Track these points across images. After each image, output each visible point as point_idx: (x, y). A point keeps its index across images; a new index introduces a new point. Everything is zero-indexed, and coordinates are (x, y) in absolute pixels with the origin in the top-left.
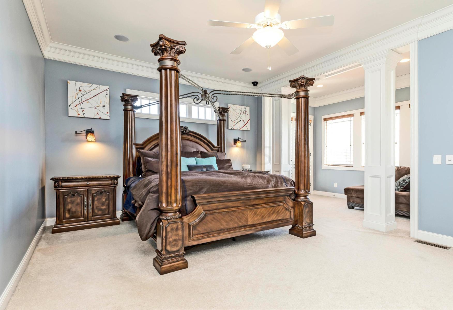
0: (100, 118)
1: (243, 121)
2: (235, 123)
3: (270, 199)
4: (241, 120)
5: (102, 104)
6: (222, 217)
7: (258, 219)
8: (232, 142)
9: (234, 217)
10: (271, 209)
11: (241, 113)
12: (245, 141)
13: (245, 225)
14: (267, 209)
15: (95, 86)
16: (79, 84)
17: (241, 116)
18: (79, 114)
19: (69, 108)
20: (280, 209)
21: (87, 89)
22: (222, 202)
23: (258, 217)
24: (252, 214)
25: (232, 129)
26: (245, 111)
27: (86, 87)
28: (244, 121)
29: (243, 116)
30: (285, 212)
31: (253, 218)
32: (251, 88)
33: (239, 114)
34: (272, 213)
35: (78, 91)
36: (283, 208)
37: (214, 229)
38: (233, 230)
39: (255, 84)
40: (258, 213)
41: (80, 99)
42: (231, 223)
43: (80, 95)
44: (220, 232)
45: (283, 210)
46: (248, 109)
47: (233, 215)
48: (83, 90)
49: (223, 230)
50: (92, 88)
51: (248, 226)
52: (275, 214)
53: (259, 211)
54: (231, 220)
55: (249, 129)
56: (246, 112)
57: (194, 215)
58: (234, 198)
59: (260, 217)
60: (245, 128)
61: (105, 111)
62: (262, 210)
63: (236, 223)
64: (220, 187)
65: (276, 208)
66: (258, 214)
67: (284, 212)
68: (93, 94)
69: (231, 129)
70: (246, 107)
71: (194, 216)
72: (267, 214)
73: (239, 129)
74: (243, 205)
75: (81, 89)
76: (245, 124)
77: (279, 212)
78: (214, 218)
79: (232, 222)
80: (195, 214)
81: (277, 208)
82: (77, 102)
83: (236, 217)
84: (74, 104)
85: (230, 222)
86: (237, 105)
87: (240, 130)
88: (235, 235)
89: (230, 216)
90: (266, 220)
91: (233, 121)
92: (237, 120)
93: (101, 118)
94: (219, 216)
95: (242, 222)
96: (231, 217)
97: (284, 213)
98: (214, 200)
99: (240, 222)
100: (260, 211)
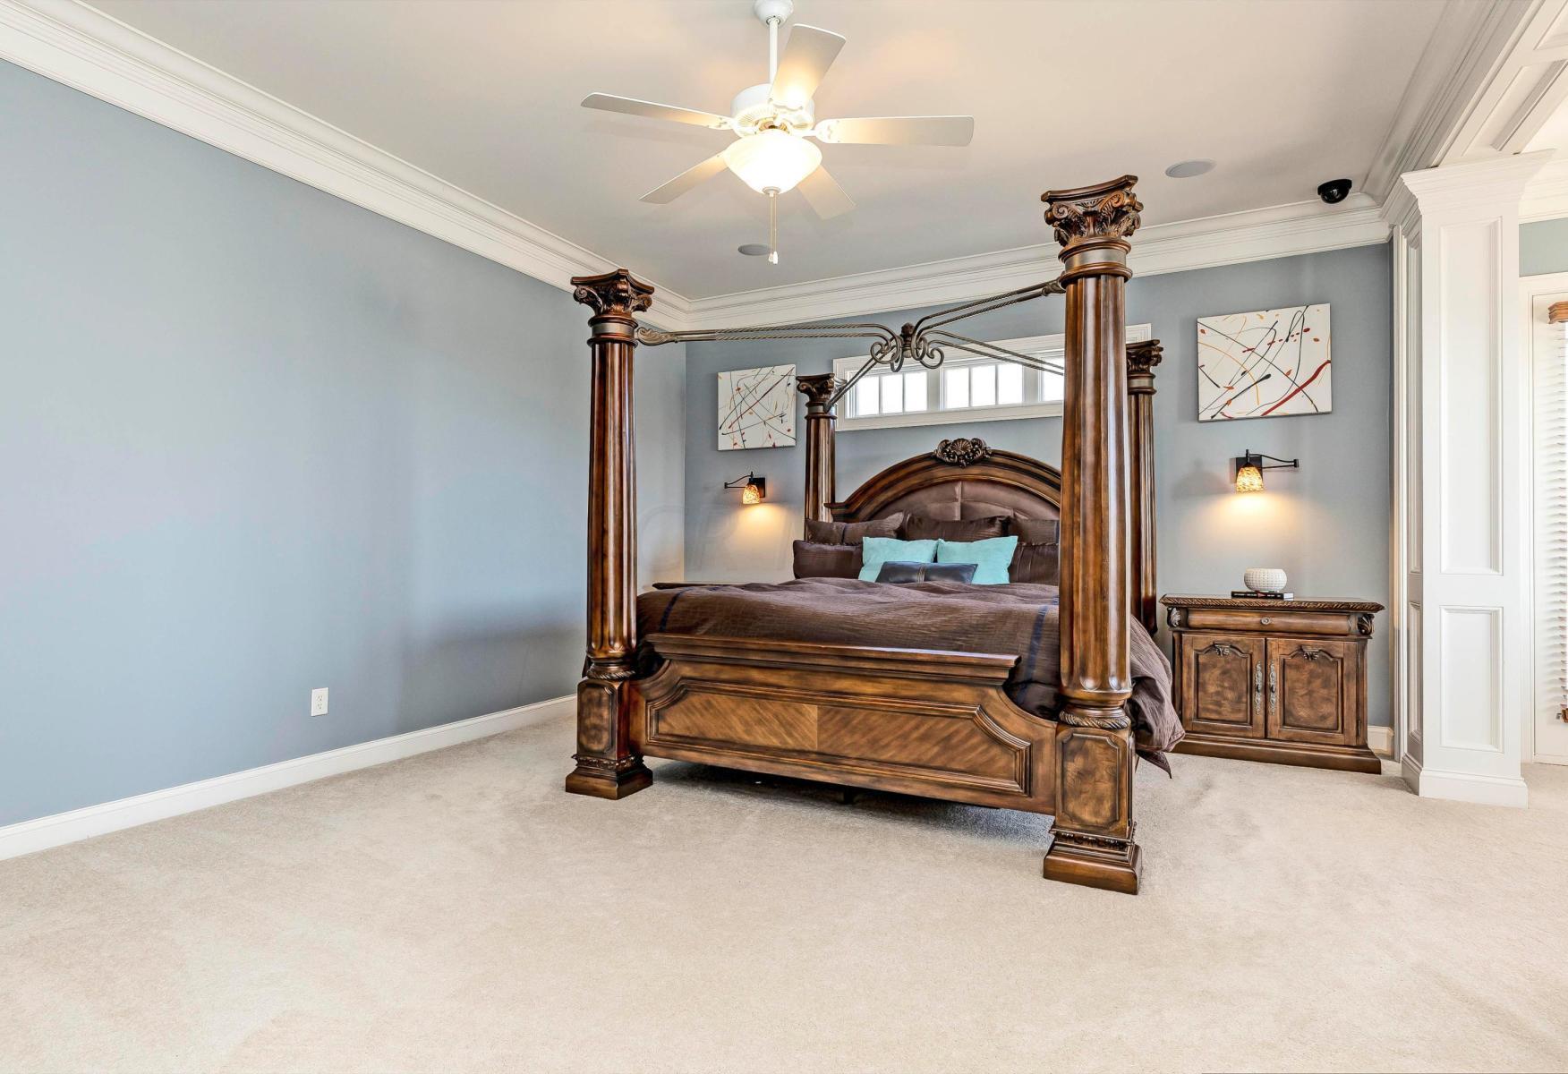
0: (774, 446)
1: (1287, 375)
2: (1231, 394)
3: (906, 685)
4: (1271, 370)
5: (779, 412)
6: (732, 705)
7: (854, 743)
8: (1225, 471)
9: (769, 715)
10: (913, 723)
11: (1270, 344)
12: (1295, 466)
13: (806, 749)
14: (894, 718)
15: (766, 370)
16: (736, 374)
17: (1269, 357)
18: (735, 444)
19: (720, 432)
20: (957, 732)
21: (750, 382)
22: (722, 662)
23: (856, 737)
24: (832, 719)
25: (1219, 417)
26: (1298, 329)
27: (748, 377)
28: (1292, 376)
29: (1286, 356)
30: (986, 751)
31: (832, 735)
32: (1314, 216)
33: (1261, 350)
34: (916, 739)
35: (735, 392)
36: (971, 734)
37: (712, 735)
38: (761, 753)
39: (1334, 191)
40: (855, 722)
41: (738, 409)
42: (760, 732)
43: (738, 399)
44: (723, 745)
45: (975, 740)
46: (1319, 317)
47: (766, 709)
48: (743, 388)
49: (734, 743)
50: (759, 378)
51: (814, 756)
52: (935, 745)
53: (861, 717)
54: (760, 722)
55: (1325, 406)
56: (1307, 330)
57: (659, 683)
58: (757, 658)
59: (864, 740)
60: (1297, 405)
61: (783, 428)
62: (874, 718)
63: (776, 735)
64: (750, 624)
65: (937, 723)
66: (855, 727)
67: (980, 749)
68: (761, 390)
69: (1213, 420)
70: (1303, 308)
71: (661, 685)
72: (897, 735)
73: (1258, 413)
74: (794, 685)
75: (741, 386)
76: (1295, 388)
77: (955, 741)
78: (709, 702)
79: (763, 729)
80: (662, 681)
81: (942, 725)
82: (733, 417)
83: (776, 716)
84: (728, 423)
85: (756, 727)
86: (1245, 314)
87: (1264, 416)
88: (773, 769)
89: (755, 709)
90: (891, 756)
91: (1223, 383)
92: (1247, 375)
93: (777, 445)
94: (721, 701)
95: (796, 738)
96: (759, 713)
97: (981, 753)
98: (698, 654)
99: (790, 735)
100: (865, 719)
